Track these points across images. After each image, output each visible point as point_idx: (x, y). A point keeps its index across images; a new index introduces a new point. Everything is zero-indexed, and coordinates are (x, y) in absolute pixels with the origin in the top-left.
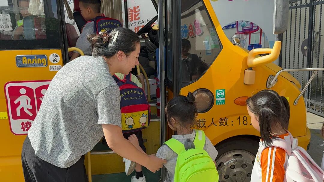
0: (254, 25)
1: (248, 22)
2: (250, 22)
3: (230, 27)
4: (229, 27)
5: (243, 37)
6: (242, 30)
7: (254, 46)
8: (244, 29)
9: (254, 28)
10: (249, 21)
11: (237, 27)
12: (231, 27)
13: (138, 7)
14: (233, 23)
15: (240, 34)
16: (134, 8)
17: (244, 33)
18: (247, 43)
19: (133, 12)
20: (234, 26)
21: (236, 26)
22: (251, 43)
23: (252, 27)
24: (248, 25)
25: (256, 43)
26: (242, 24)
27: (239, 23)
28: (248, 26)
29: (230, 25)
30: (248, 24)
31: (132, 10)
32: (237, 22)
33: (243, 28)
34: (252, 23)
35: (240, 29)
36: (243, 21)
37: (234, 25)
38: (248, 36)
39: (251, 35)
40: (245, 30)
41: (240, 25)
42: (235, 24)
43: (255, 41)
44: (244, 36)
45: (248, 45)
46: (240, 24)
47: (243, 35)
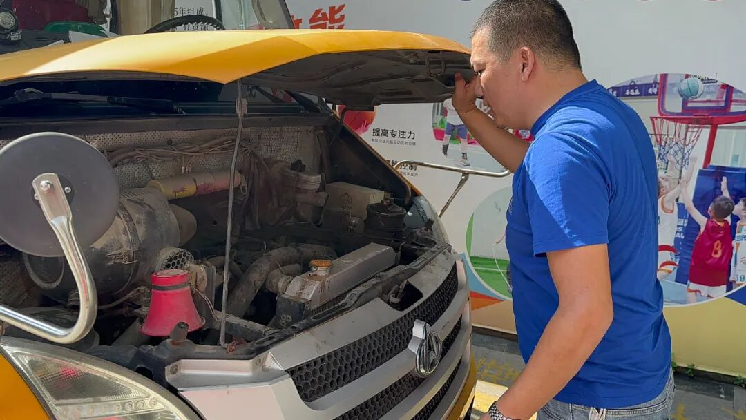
0: (735, 97)
1: (710, 81)
2: (718, 83)
3: (632, 92)
4: (627, 93)
5: (682, 136)
6: (679, 110)
7: (724, 174)
8: (690, 105)
9: (734, 108)
10: (716, 79)
11: (661, 95)
12: (637, 92)
13: (342, 7)
14: (645, 77)
15: (672, 123)
16: (332, 9)
17: (689, 122)
18: (695, 159)
19: (328, 22)
20: (650, 91)
21: (655, 91)
22: (715, 162)
23: (729, 101)
24: (707, 93)
25: (738, 166)
26: (684, 87)
27: (669, 80)
28: (708, 97)
29: (633, 86)
30: (712, 89)
31: (324, 14)
32: (664, 77)
33: (685, 103)
34: (728, 89)
35: (674, 104)
36: (687, 76)
37: (649, 86)
38: (706, 132)
39: (720, 132)
40: (695, 110)
41: (675, 89)
42: (655, 83)
43: (736, 158)
44: (687, 131)
45: (700, 165)
46: (673, 85)
47: (684, 126)
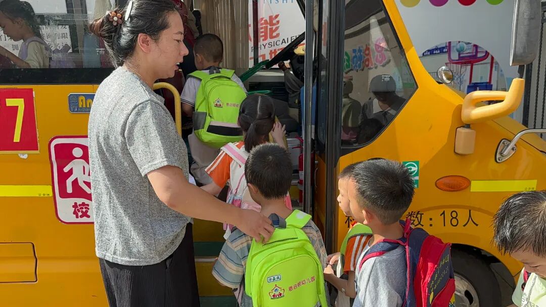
0: (479, 50)
1: (469, 43)
2: (472, 44)
3: (437, 52)
4: (434, 52)
5: (459, 71)
6: (457, 58)
7: (478, 86)
8: (461, 55)
9: (479, 55)
10: (471, 42)
11: (449, 52)
12: (439, 52)
13: (277, 16)
14: (441, 44)
15: (455, 65)
17: (462, 63)
18: (465, 81)
19: (268, 25)
20: (444, 50)
21: (446, 50)
22: (474, 81)
23: (477, 52)
24: (468, 49)
25: (482, 82)
26: (458, 47)
27: (452, 45)
28: (469, 51)
29: (436, 49)
30: (470, 47)
31: (266, 21)
32: (450, 43)
33: (459, 55)
34: (476, 46)
35: (455, 56)
36: (459, 42)
37: (444, 48)
38: (469, 67)
39: (474, 66)
40: (463, 58)
41: (455, 49)
42: (446, 46)
43: (481, 78)
44: (461, 68)
45: (468, 83)
46: (454, 46)
47: (460, 66)
